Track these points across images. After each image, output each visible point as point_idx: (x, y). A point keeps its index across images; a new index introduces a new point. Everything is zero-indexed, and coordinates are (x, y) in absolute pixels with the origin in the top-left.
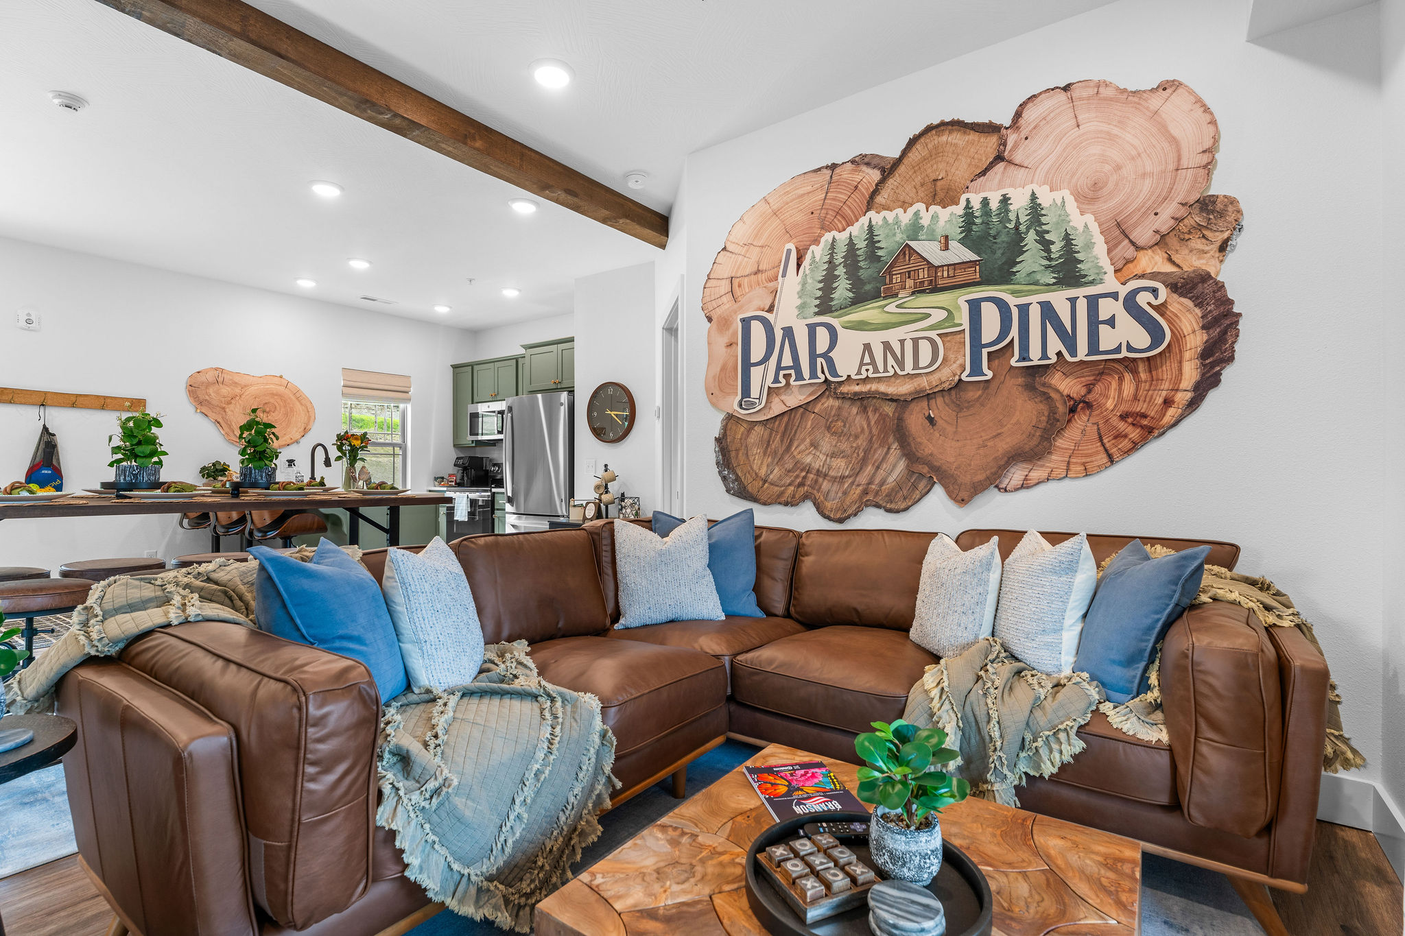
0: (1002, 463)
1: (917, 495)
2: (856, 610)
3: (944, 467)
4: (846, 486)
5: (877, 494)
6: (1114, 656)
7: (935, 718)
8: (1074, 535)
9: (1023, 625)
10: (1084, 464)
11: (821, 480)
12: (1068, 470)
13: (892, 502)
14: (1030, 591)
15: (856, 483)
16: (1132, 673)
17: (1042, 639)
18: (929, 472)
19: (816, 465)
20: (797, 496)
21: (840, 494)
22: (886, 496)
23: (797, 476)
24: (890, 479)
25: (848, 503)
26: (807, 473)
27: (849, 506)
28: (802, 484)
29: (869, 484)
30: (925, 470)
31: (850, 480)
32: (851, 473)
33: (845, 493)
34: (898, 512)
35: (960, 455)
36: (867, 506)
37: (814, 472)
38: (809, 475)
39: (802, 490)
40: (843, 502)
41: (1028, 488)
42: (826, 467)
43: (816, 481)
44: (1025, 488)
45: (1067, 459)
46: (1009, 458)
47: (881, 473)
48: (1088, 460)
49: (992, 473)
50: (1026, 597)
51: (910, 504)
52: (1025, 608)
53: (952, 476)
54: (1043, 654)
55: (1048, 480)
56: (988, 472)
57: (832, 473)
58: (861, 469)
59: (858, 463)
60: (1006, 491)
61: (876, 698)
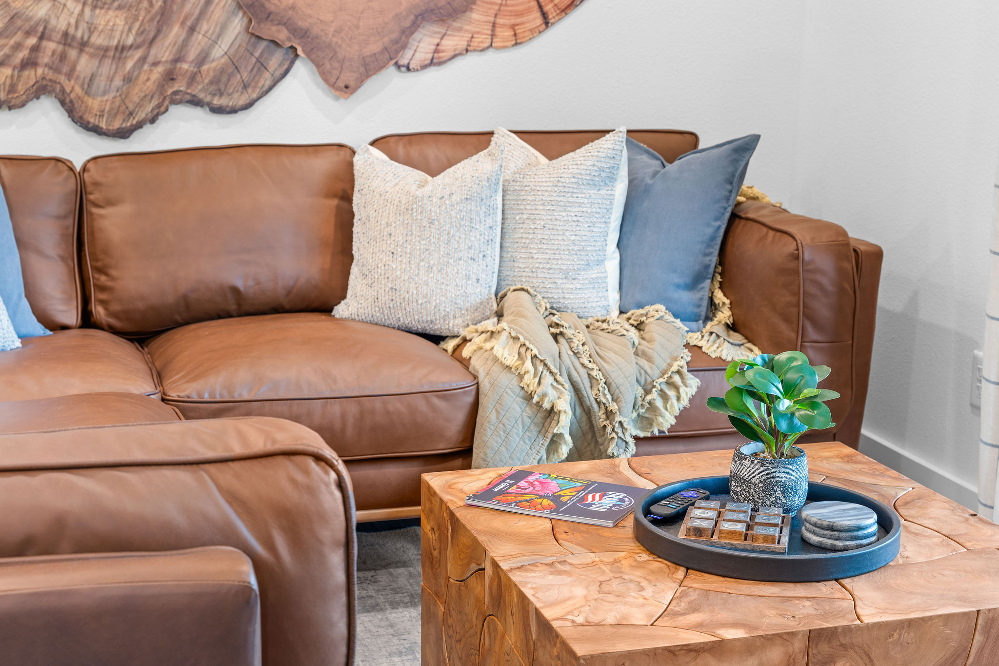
0: (407, 23)
1: (266, 79)
2: (235, 290)
3: (315, 30)
4: (130, 65)
5: (192, 79)
6: (677, 279)
7: (536, 399)
8: (608, 132)
9: (560, 262)
10: (513, 27)
11: (73, 53)
12: (493, 36)
13: (221, 95)
14: (564, 214)
15: (150, 59)
16: (698, 295)
17: (586, 276)
18: (289, 39)
19: (61, 23)
20: (21, 88)
21: (118, 82)
22: (211, 83)
23: (18, 47)
24: (218, 52)
25: (136, 99)
26: (41, 38)
27: (139, 105)
28: (29, 63)
29: (177, 60)
30: (282, 35)
31: (138, 54)
32: (139, 40)
33: (129, 80)
34: (233, 111)
35: (340, 9)
36: (174, 102)
37: (57, 36)
38: (44, 43)
39: (31, 76)
40: (124, 97)
41: (440, 64)
42: (83, 26)
43: (63, 57)
44: (435, 64)
45: (492, 19)
46: (416, 17)
47: (199, 41)
48: (518, 21)
49: (392, 41)
50: (558, 223)
51: (255, 96)
52: (560, 238)
53: (329, 46)
54: (589, 295)
55: (467, 51)
56: (386, 40)
57: (98, 40)
58: (159, 31)
59: (152, 20)
60: (408, 69)
61: (438, 397)
